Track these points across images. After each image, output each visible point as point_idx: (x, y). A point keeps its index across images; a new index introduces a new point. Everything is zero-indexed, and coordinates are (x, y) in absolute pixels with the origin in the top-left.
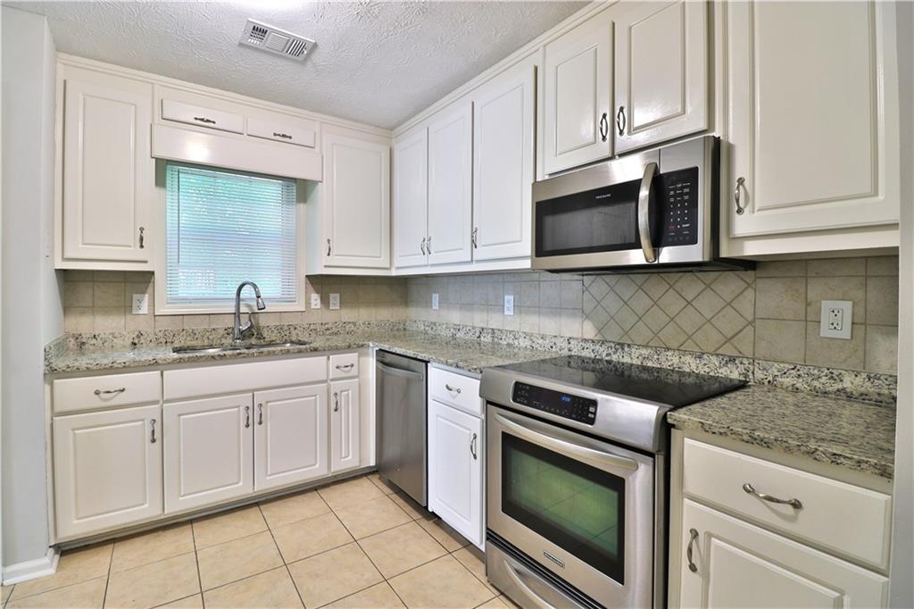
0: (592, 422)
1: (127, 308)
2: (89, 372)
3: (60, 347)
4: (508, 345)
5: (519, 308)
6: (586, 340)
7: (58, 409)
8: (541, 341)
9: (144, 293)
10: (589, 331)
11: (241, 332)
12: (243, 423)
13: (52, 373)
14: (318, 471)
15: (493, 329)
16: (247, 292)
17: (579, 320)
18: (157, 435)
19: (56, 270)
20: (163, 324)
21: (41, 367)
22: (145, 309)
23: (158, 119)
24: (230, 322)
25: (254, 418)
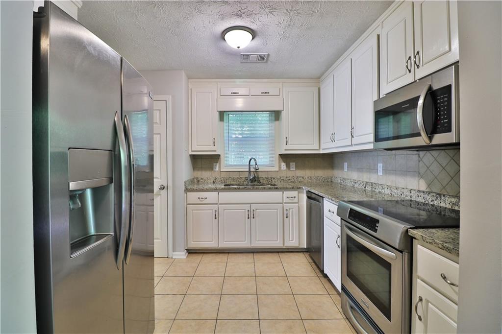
0: (376, 231)
1: (211, 168)
2: (197, 191)
3: (192, 181)
4: (379, 192)
5: (386, 171)
6: (419, 191)
7: (188, 202)
8: (396, 191)
9: (217, 163)
10: (423, 186)
11: (250, 179)
12: (247, 217)
13: (187, 190)
14: (277, 244)
15: (372, 183)
16: (253, 162)
17: (417, 179)
18: (217, 217)
19: (190, 155)
20: (223, 175)
21: (184, 188)
22: (217, 169)
23: (219, 96)
24: (247, 175)
25: (251, 215)
